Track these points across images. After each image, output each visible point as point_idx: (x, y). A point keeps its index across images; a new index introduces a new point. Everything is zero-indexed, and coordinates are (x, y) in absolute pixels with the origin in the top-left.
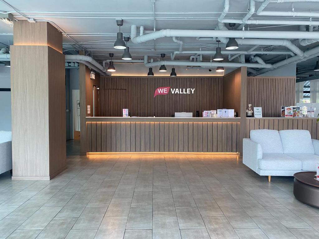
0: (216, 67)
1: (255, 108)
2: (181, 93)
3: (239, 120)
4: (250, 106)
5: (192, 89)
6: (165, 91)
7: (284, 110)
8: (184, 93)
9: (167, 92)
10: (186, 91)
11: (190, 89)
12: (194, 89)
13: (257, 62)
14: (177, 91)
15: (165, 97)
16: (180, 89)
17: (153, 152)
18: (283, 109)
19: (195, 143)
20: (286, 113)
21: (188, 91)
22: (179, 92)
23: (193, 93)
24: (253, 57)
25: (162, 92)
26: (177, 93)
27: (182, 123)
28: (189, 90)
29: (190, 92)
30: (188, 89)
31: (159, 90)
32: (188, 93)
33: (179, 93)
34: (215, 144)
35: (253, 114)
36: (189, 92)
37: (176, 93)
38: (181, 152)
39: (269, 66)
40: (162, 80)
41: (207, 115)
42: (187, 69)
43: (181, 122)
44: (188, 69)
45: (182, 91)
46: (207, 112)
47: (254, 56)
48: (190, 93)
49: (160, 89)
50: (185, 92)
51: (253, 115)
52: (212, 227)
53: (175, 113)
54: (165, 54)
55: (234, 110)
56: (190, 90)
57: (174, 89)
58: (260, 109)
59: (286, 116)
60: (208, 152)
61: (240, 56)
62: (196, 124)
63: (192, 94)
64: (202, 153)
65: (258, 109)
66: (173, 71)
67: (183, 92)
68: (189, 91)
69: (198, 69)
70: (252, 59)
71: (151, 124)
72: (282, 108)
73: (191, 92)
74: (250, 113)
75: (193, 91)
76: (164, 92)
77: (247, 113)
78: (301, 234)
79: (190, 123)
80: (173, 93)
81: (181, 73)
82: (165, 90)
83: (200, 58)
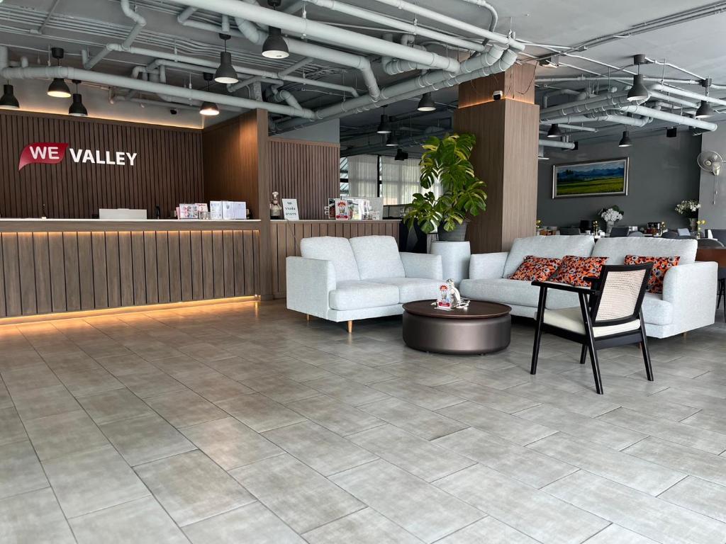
0: (201, 101)
1: (285, 201)
2: (99, 161)
3: (255, 226)
4: (275, 196)
5: (128, 154)
6: (53, 155)
7: (334, 207)
8: (109, 162)
9: (58, 158)
10: (113, 158)
11: (123, 154)
12: (135, 155)
13: (284, 103)
14: (88, 156)
15: (54, 170)
16: (98, 152)
17: (47, 313)
18: (331, 205)
19: (164, 281)
20: (337, 213)
21: (118, 159)
22: (95, 161)
23: (132, 164)
24: (275, 91)
25: (43, 157)
26: (89, 161)
27: (128, 234)
28: (121, 156)
29: (123, 161)
30: (118, 154)
31: (35, 150)
32: (118, 163)
33: (93, 162)
34: (209, 281)
35: (282, 211)
36: (121, 161)
37: (84, 161)
38: (128, 305)
39: (308, 114)
40: (41, 123)
41: (187, 214)
42: (112, 102)
43: (125, 232)
44: (116, 101)
45: (103, 157)
46: (186, 206)
47: (280, 89)
48: (124, 164)
49: (38, 149)
50: (111, 160)
51: (281, 216)
52: (318, 414)
53: (100, 210)
54: (65, 49)
55: (245, 203)
56: (123, 156)
57: (80, 151)
58: (294, 201)
59: (338, 217)
60: (193, 299)
61: (251, 85)
62: (162, 235)
63: (130, 169)
64: (180, 303)
65: (291, 203)
66: (78, 101)
67: (105, 160)
68: (123, 159)
69: (143, 106)
70: (274, 94)
71: (36, 239)
72: (331, 202)
73: (127, 161)
74: (276, 209)
75: (132, 159)
76: (51, 157)
77: (271, 211)
78: (457, 391)
79: (148, 234)
80: (77, 160)
81: (96, 109)
82: (53, 150)
83: (159, 75)
